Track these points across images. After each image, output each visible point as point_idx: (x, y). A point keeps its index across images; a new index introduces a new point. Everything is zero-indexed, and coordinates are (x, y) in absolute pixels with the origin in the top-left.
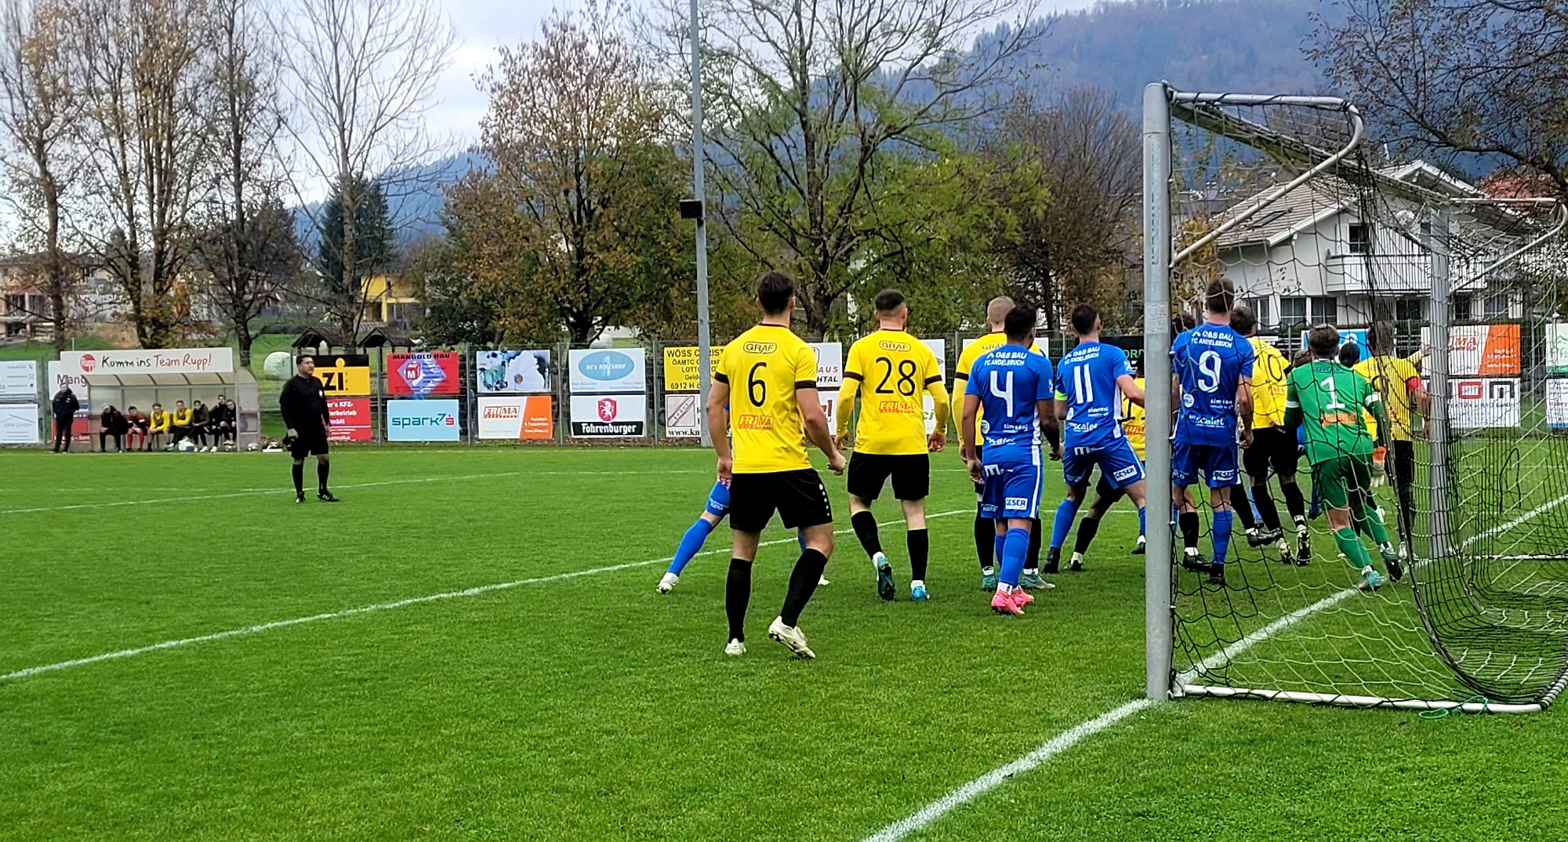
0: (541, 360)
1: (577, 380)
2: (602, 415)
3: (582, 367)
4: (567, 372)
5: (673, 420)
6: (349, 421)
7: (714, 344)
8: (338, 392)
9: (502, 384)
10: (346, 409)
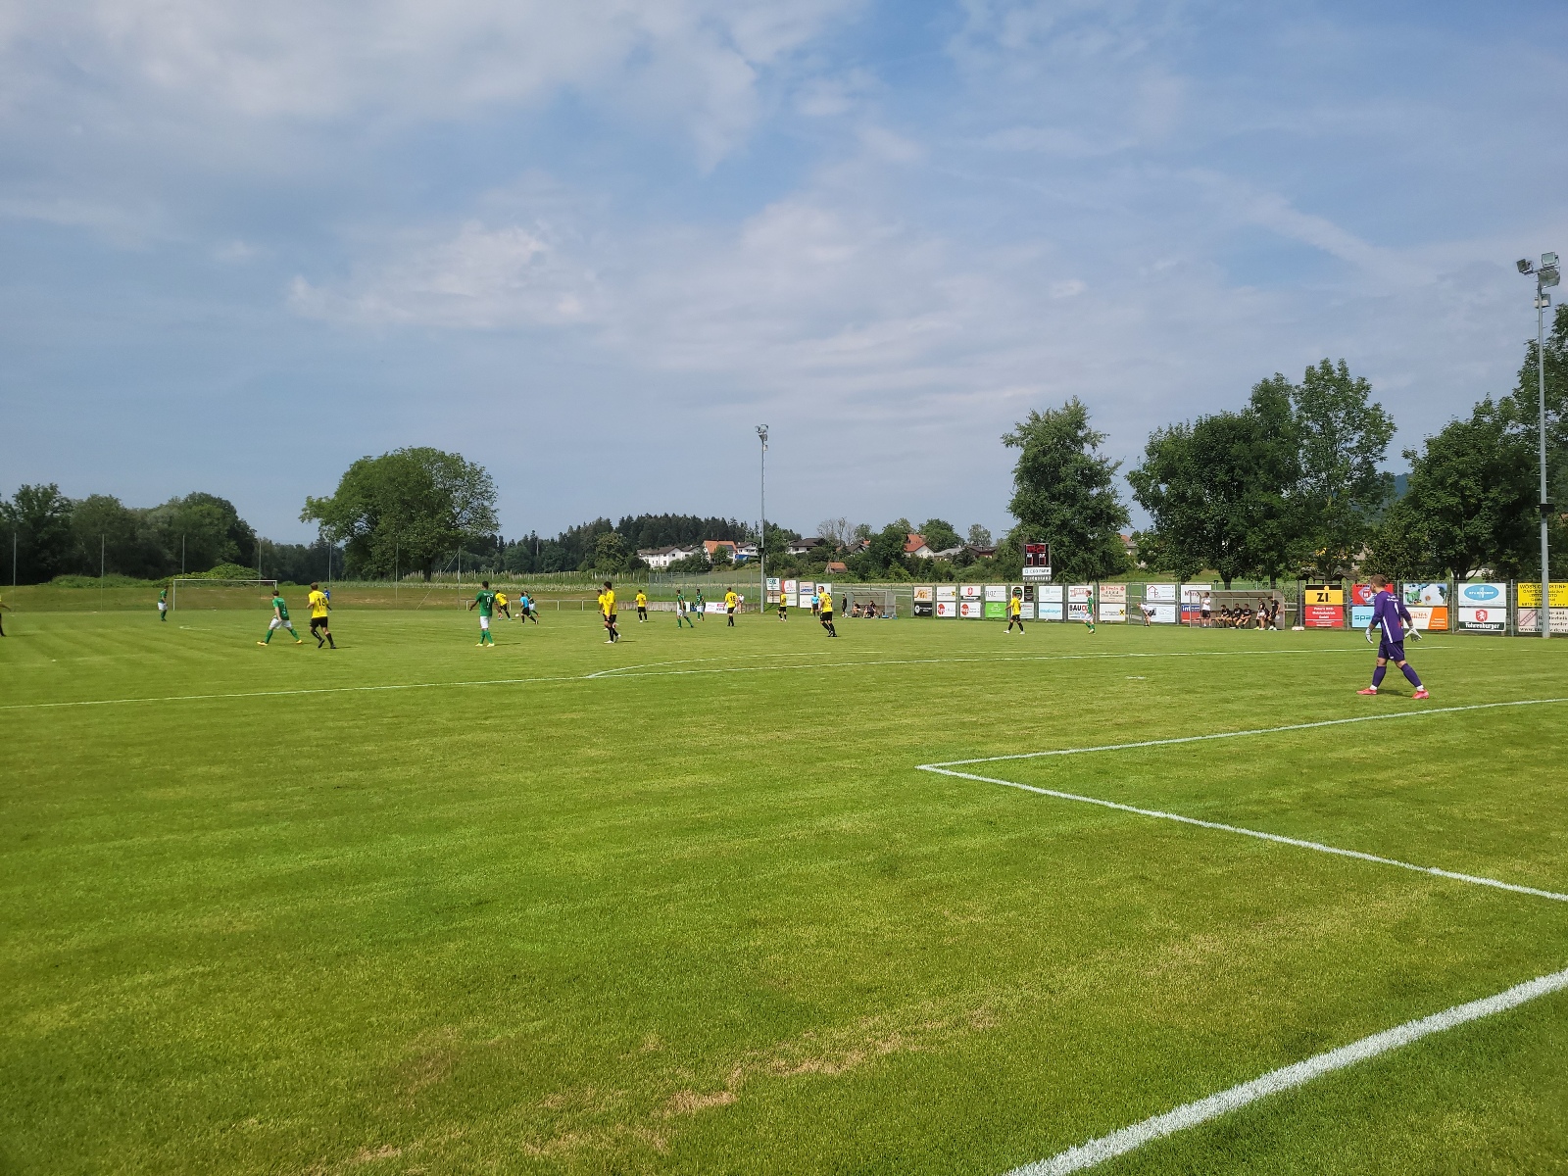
0: (1441, 589)
1: (1463, 599)
2: (1478, 618)
3: (1466, 593)
4: (1456, 597)
5: (1523, 623)
6: (1331, 617)
7: (1550, 582)
8: (1325, 603)
9: (1418, 600)
10: (1330, 611)
